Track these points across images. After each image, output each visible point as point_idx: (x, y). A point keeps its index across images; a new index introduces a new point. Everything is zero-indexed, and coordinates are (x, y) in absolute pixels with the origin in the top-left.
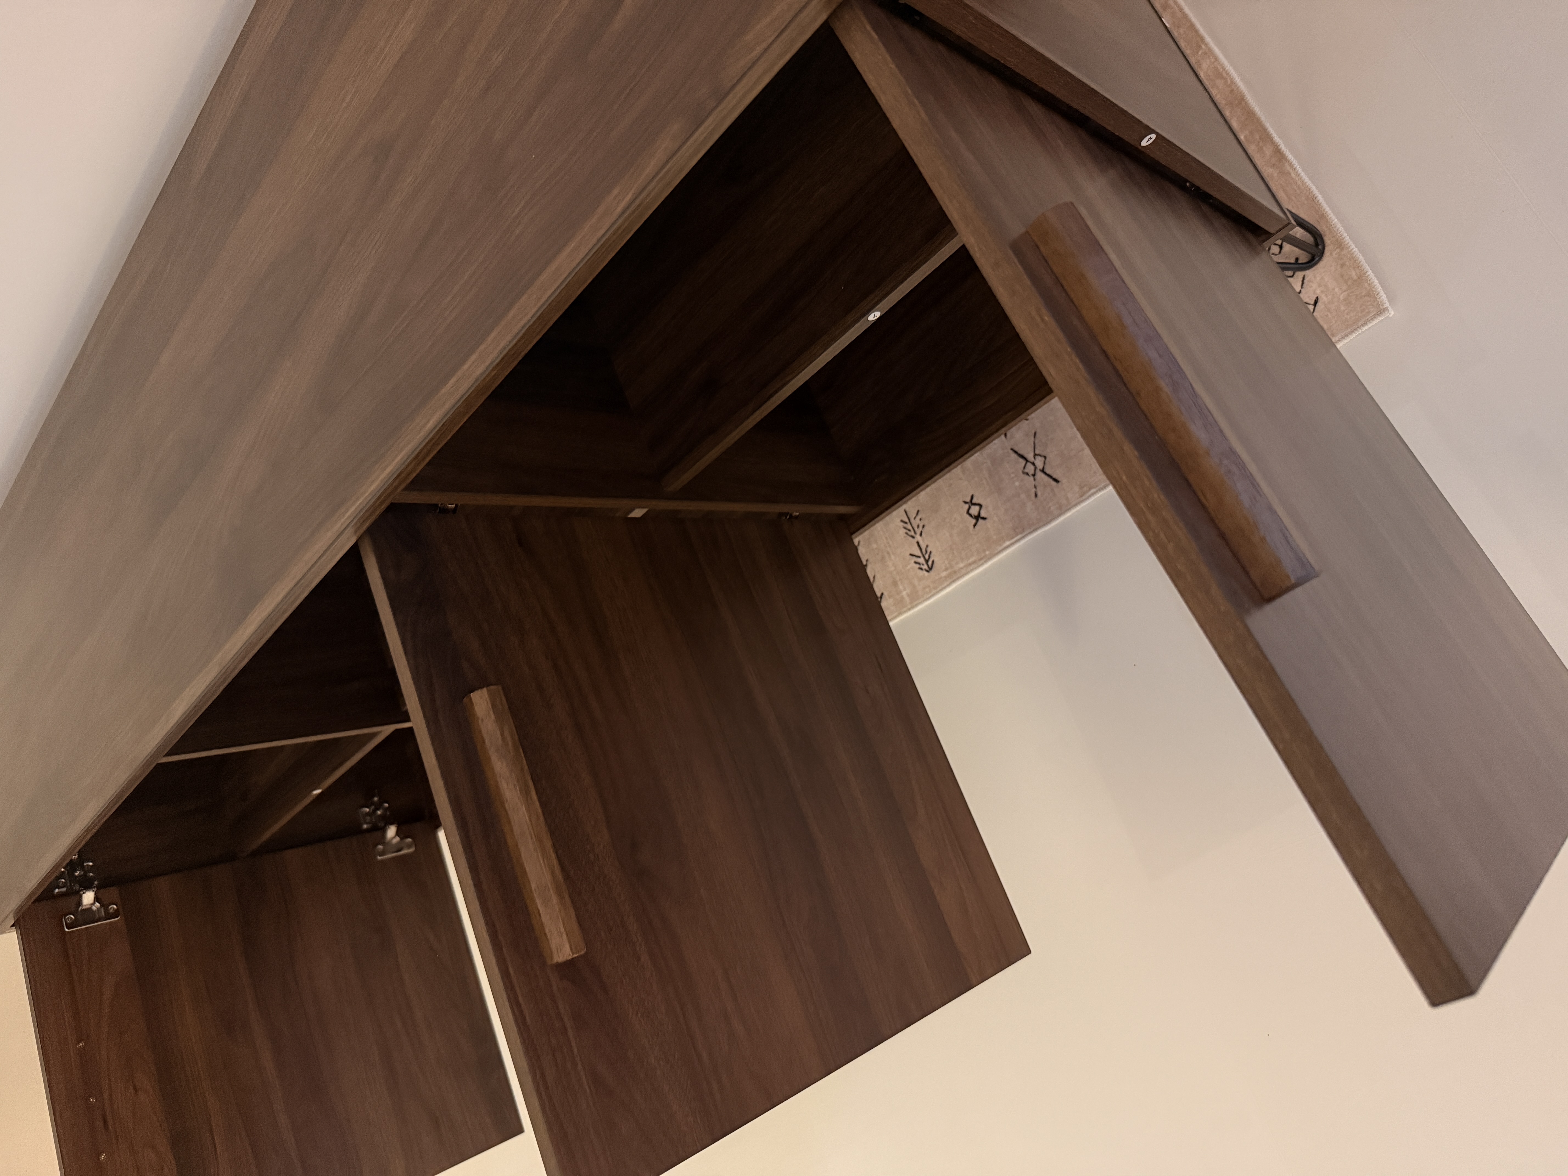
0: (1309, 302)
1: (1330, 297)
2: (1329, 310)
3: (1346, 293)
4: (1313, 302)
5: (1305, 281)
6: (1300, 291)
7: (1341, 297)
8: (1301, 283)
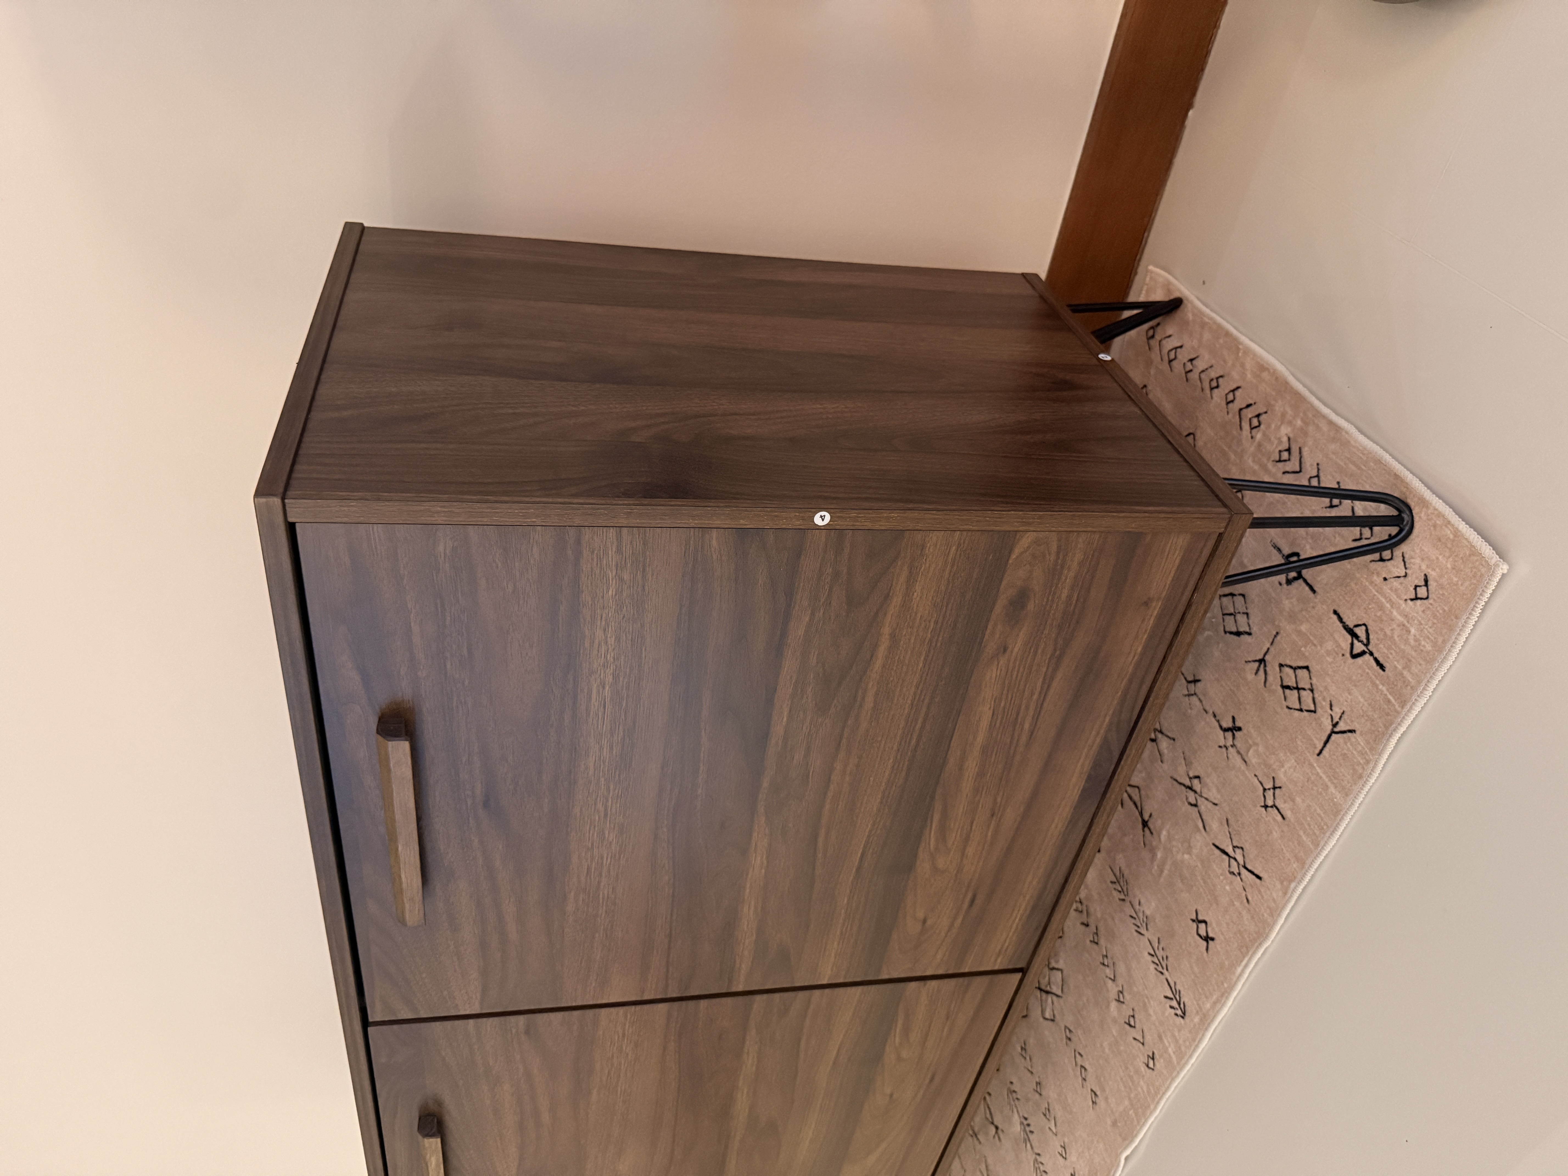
0: (1420, 584)
1: (1437, 570)
2: (1442, 588)
3: (1451, 559)
4: (1423, 583)
5: (1406, 560)
6: (1406, 573)
7: (1449, 566)
8: (1403, 563)
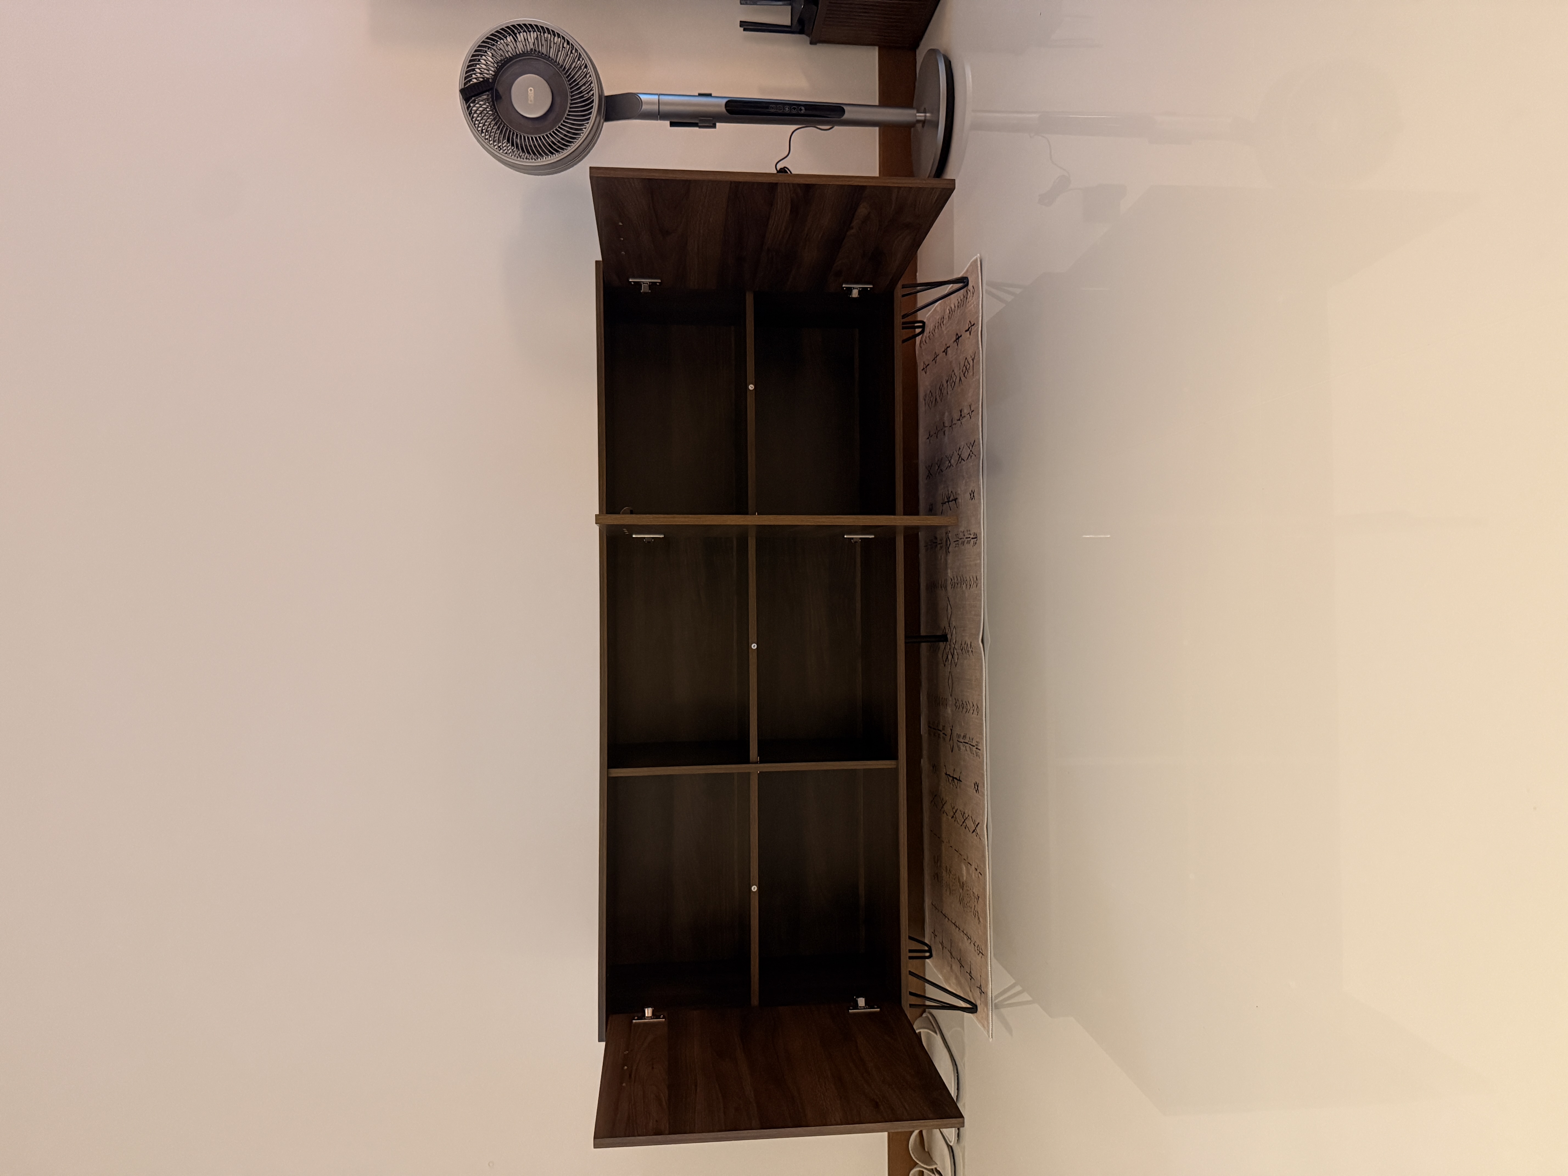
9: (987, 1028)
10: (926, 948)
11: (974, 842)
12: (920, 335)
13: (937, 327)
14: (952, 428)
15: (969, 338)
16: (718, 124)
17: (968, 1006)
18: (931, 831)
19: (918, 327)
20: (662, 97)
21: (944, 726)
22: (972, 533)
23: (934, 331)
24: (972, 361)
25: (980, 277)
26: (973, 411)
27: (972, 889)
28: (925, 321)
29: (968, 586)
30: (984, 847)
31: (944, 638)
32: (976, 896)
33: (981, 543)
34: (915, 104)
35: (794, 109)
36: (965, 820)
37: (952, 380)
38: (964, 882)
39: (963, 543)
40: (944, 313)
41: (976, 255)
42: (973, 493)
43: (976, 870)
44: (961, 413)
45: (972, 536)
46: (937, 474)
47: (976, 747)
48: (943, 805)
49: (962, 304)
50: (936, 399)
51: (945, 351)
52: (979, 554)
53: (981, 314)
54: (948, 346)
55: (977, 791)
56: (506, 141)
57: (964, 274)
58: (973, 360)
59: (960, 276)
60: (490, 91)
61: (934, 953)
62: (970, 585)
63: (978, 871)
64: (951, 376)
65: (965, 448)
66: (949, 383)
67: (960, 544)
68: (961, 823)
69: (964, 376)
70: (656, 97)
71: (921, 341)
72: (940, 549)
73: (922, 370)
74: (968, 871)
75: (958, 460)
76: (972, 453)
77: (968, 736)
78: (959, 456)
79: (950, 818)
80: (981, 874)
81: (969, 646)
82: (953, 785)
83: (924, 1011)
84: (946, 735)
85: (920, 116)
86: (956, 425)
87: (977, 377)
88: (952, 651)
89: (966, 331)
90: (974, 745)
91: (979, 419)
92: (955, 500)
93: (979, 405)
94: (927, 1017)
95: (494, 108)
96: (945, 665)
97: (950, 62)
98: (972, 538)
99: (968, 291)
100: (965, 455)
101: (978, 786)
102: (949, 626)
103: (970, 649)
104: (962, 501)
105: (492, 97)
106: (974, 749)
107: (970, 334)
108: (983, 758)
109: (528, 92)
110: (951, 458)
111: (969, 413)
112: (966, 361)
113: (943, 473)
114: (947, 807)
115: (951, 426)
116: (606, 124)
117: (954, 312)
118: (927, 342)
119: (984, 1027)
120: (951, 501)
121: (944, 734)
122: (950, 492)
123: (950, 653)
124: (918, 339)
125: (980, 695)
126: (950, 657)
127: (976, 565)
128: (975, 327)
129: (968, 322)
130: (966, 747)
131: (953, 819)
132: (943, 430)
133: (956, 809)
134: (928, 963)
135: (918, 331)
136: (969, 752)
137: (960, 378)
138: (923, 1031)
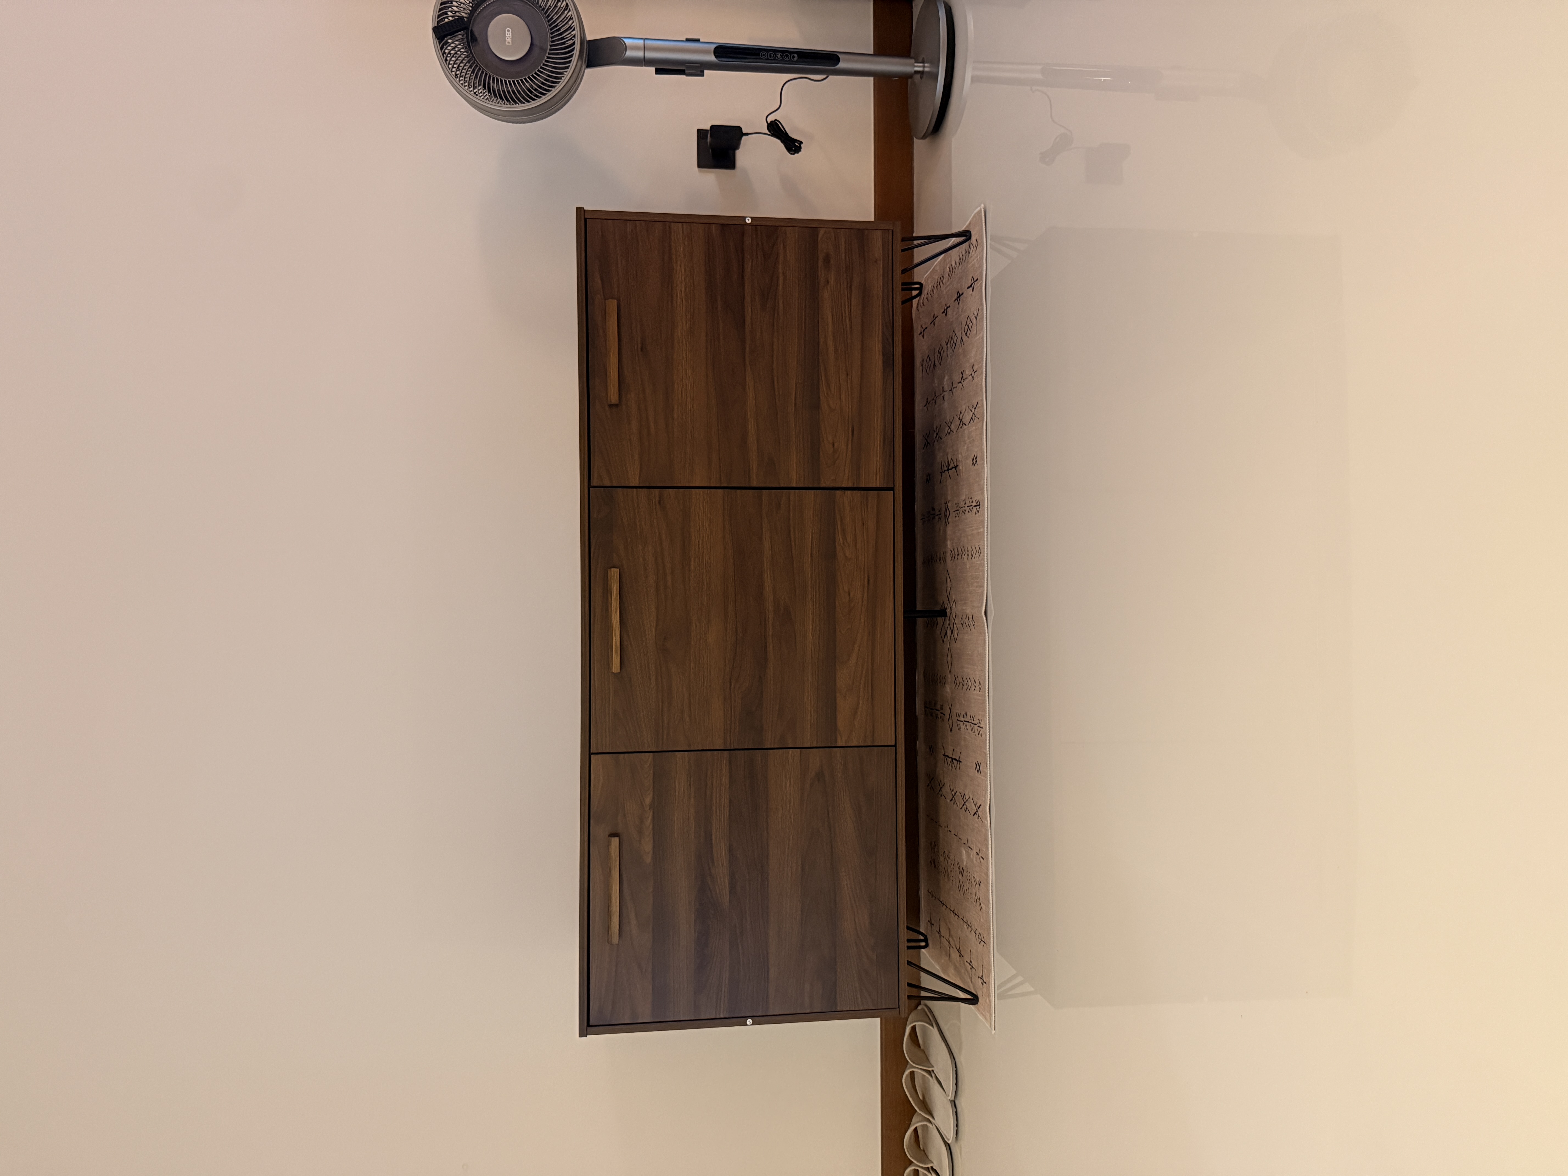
9: (989, 1020)
10: (922, 938)
11: (976, 825)
12: (917, 297)
13: (935, 287)
14: (952, 392)
15: (972, 295)
16: (706, 72)
17: (969, 997)
18: (928, 816)
19: (916, 289)
20: (647, 42)
21: (942, 706)
22: (974, 501)
23: (933, 292)
24: (975, 319)
25: (984, 228)
26: (976, 371)
27: (973, 874)
28: (922, 282)
29: (970, 556)
30: (987, 830)
31: (943, 613)
32: (978, 882)
33: (984, 510)
34: (912, 54)
35: (787, 56)
36: (965, 803)
37: (952, 342)
38: (964, 868)
39: (964, 512)
40: (944, 272)
41: (980, 205)
42: (976, 458)
43: (978, 854)
44: (962, 375)
45: (974, 504)
46: (936, 442)
47: (977, 726)
48: (941, 788)
49: (964, 260)
50: (934, 363)
51: (945, 312)
52: (982, 522)
53: (985, 269)
54: (948, 306)
55: (979, 771)
56: (481, 87)
57: (966, 228)
58: (976, 317)
59: (963, 229)
60: (465, 31)
61: (930, 942)
62: (972, 556)
63: (980, 855)
64: (952, 337)
65: (966, 411)
66: (949, 345)
67: (961, 513)
68: (961, 806)
69: (966, 335)
70: (642, 41)
71: (918, 304)
72: (938, 521)
73: (920, 334)
74: (968, 855)
75: (960, 425)
76: (975, 416)
77: (969, 714)
78: (960, 421)
79: (948, 801)
80: (983, 859)
81: (971, 620)
82: (952, 766)
83: (919, 1004)
84: (944, 715)
85: (918, 67)
86: (957, 388)
87: (981, 335)
88: (952, 627)
89: (968, 288)
90: (976, 723)
91: (982, 378)
92: (956, 467)
93: (983, 364)
94: (923, 1009)
95: (468, 48)
96: (943, 642)
97: (950, 8)
98: (975, 506)
99: (971, 245)
100: (967, 418)
101: (979, 767)
102: (949, 600)
103: (971, 623)
104: (964, 468)
105: (467, 37)
106: (976, 727)
107: (973, 291)
108: (986, 736)
109: (505, 32)
110: (951, 423)
111: (971, 374)
112: (969, 319)
113: (942, 440)
114: (946, 790)
115: (951, 390)
116: (589, 72)
117: (955, 268)
118: (924, 304)
119: (986, 1019)
120: (951, 469)
121: (941, 713)
122: (950, 460)
123: (949, 628)
124: (915, 302)
125: (983, 671)
126: (949, 632)
127: (978, 533)
128: (978, 283)
129: (971, 278)
130: (966, 726)
131: (952, 803)
132: (943, 395)
133: (955, 792)
134: (923, 952)
135: (915, 293)
136: (970, 731)
137: (962, 338)
138: (918, 1025)
